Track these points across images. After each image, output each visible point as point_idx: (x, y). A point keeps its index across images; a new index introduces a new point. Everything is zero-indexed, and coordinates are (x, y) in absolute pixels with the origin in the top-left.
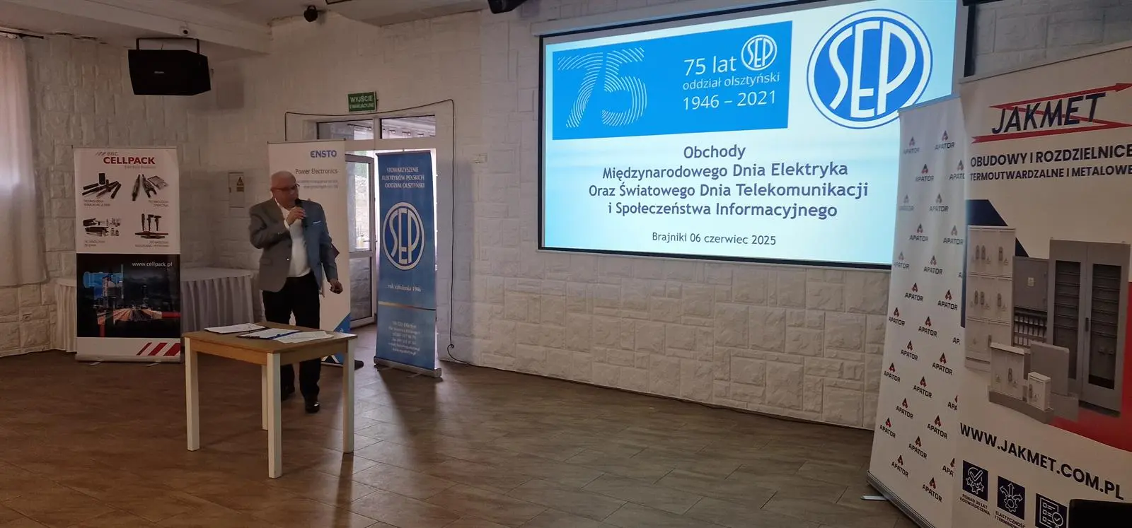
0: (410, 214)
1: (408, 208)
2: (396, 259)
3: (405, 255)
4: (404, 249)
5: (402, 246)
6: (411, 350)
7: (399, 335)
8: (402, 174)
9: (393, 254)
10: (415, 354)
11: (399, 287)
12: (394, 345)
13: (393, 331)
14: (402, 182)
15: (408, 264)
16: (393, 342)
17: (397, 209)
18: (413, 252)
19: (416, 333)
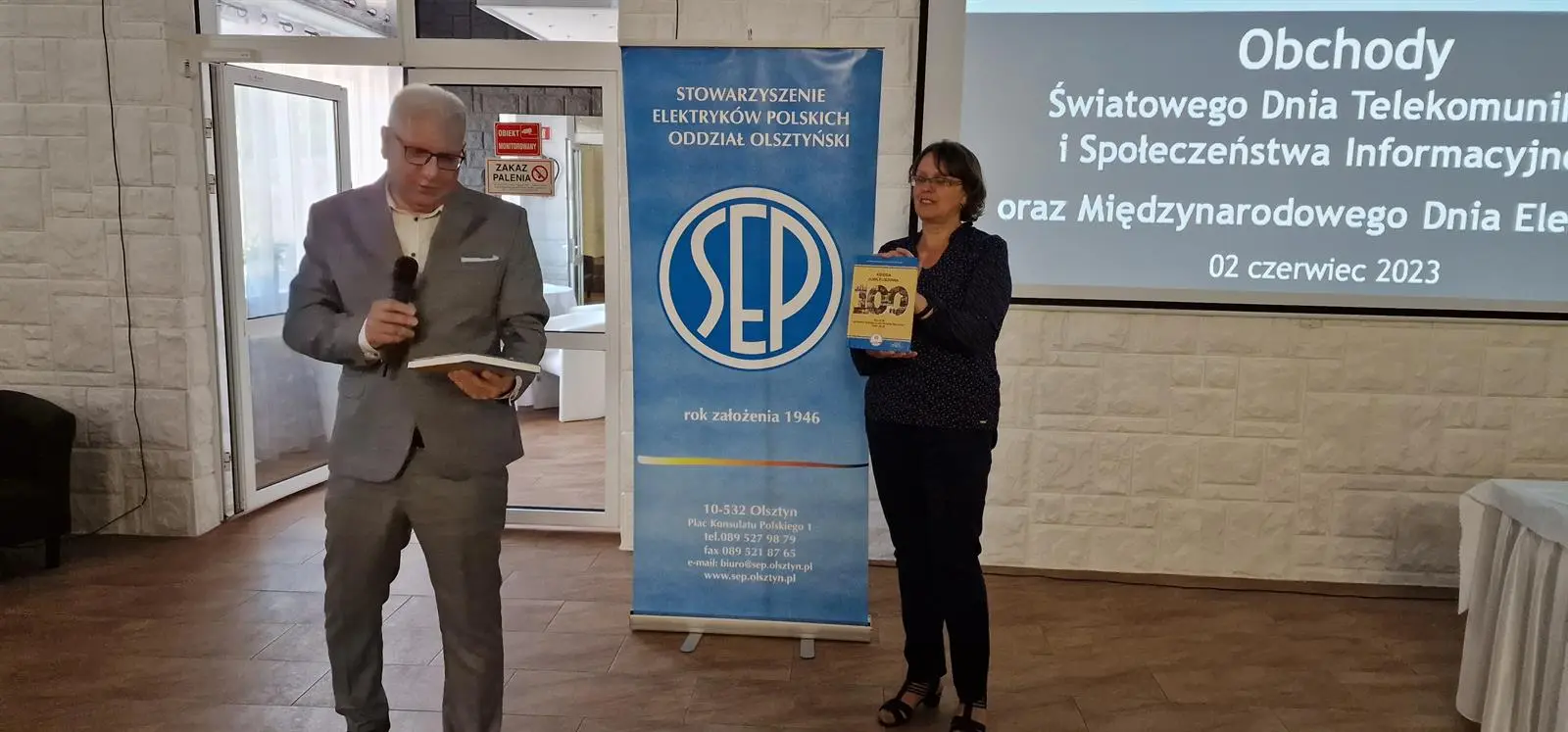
0: (779, 221)
1: (770, 204)
2: (720, 339)
3: (756, 332)
4: (756, 315)
5: (747, 304)
6: (774, 572)
7: (728, 537)
8: (747, 107)
9: (706, 328)
10: (793, 579)
11: (729, 416)
12: (713, 563)
13: (701, 531)
14: (746, 129)
15: (768, 354)
16: (706, 558)
17: (727, 205)
18: (787, 324)
19: (797, 528)
